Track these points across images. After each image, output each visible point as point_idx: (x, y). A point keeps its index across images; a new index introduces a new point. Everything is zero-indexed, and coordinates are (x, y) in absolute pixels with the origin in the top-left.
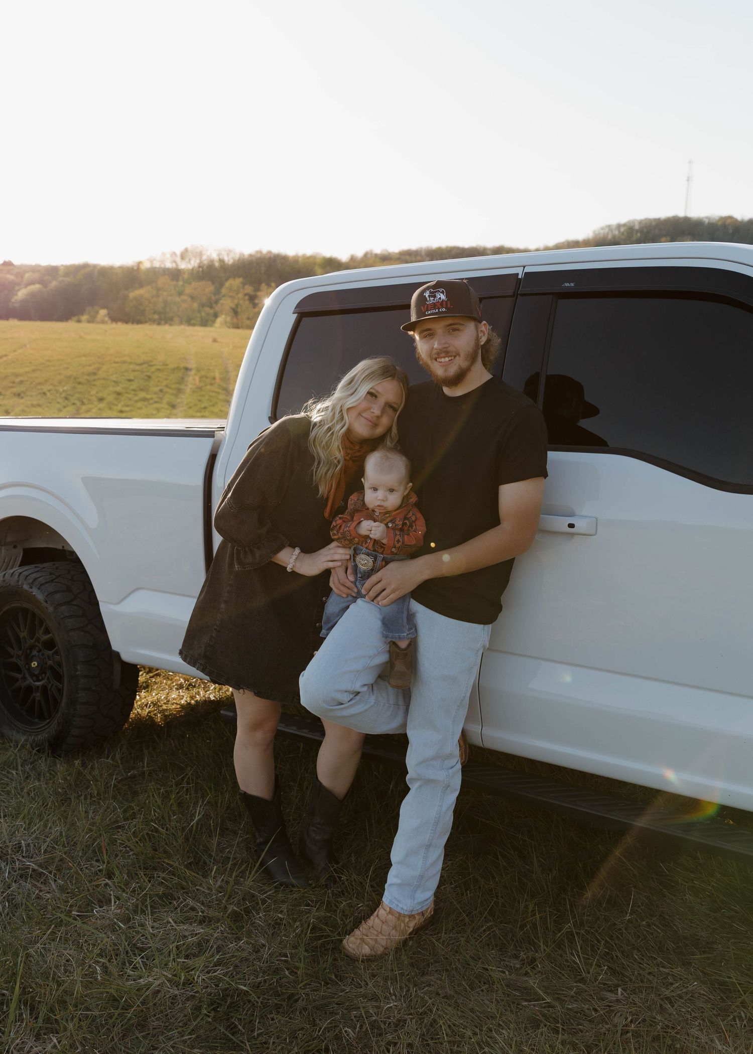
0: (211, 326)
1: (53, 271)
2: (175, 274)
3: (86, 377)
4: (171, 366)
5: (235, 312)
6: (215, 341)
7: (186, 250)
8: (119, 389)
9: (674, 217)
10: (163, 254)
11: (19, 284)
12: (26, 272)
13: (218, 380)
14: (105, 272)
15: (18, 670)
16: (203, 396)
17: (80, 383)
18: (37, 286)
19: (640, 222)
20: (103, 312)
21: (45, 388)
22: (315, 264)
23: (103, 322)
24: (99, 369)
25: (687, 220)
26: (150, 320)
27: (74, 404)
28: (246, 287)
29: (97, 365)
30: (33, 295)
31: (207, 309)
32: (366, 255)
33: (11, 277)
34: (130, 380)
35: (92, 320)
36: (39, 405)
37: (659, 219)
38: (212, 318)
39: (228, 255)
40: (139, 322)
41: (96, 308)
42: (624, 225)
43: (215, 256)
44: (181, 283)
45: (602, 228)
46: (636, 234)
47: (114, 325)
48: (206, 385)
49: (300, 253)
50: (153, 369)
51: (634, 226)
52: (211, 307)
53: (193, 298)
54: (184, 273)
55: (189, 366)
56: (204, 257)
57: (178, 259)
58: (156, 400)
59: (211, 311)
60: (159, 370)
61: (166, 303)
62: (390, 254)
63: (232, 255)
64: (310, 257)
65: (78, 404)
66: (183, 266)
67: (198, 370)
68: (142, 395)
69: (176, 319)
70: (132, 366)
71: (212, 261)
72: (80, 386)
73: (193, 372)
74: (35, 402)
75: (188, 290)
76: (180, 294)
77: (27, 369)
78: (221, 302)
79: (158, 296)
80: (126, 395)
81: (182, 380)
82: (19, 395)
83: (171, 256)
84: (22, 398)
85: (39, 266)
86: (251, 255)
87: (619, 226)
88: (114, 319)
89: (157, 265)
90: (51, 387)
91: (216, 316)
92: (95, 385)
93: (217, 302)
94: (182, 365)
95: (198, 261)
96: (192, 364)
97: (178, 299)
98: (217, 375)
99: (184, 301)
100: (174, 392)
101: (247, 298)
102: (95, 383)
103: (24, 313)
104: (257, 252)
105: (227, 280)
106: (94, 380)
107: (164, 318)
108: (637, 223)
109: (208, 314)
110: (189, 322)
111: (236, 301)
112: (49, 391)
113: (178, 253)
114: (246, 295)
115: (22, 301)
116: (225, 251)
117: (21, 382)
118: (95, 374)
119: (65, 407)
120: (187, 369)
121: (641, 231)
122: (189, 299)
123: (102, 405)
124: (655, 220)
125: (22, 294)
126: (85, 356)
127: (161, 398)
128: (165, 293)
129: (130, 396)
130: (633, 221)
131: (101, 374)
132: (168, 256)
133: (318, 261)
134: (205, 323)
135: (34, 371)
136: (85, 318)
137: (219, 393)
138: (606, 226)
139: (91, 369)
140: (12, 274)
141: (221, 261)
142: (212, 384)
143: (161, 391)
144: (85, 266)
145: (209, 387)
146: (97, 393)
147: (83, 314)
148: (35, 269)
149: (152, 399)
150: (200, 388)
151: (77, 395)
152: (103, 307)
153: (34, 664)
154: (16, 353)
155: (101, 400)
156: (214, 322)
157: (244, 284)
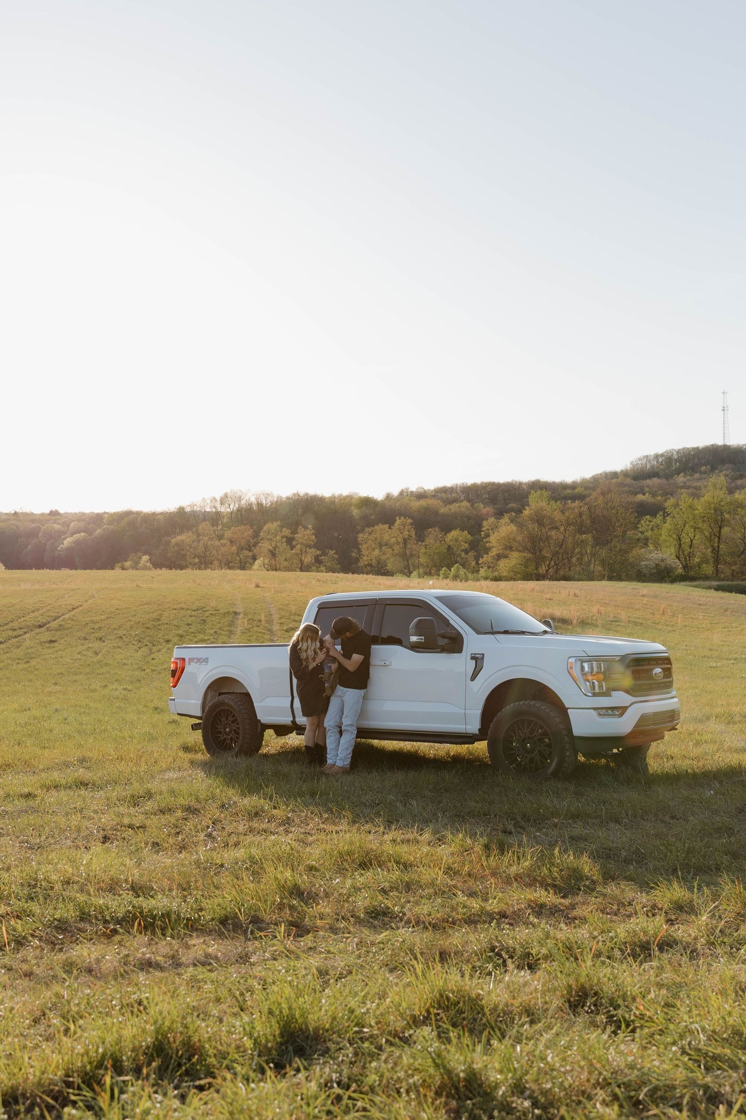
0: (250, 568)
1: (98, 519)
2: (215, 518)
3: (151, 623)
4: (222, 611)
5: (273, 554)
6: (257, 586)
7: (226, 496)
8: (180, 632)
9: (713, 445)
10: (204, 500)
11: (64, 533)
12: (71, 521)
13: (263, 622)
14: (149, 519)
15: (221, 733)
16: (251, 636)
17: (148, 628)
18: (82, 534)
19: (678, 452)
20: (145, 558)
21: (121, 632)
22: (351, 505)
23: (145, 568)
24: (161, 615)
25: (726, 448)
26: (190, 564)
27: (146, 645)
28: (284, 530)
29: (159, 612)
30: (78, 543)
31: (246, 552)
32: (402, 493)
33: (57, 527)
34: (189, 625)
35: (135, 567)
36: (119, 647)
37: (698, 448)
38: (251, 561)
39: (266, 498)
40: (182, 568)
41: (139, 554)
42: (662, 455)
43: (253, 500)
44: (220, 527)
45: (640, 459)
46: (676, 464)
47: (158, 572)
48: (253, 627)
49: (337, 494)
50: (207, 614)
51: (672, 455)
52: (250, 550)
53: (232, 542)
54: (224, 517)
55: (238, 611)
56: (243, 502)
57: (218, 505)
58: (213, 640)
59: (250, 554)
60: (211, 614)
61: (206, 547)
62: (425, 491)
63: (270, 499)
64: (347, 497)
65: (150, 645)
66: (222, 509)
67: (246, 614)
68: (201, 636)
69: (216, 563)
70: (189, 612)
71: (251, 505)
72: (148, 630)
73: (241, 616)
74: (115, 645)
75: (228, 534)
76: (220, 537)
77: (103, 617)
78: (260, 544)
79: (199, 541)
80: (188, 637)
81: (232, 624)
82: (101, 639)
83: (211, 501)
84: (104, 642)
85: (84, 514)
86: (288, 498)
87: (657, 456)
88: (157, 565)
89: (197, 508)
90: (125, 632)
91: (254, 558)
92: (160, 629)
93: (255, 545)
94: (231, 610)
95: (237, 506)
96: (240, 609)
97: (217, 543)
98: (263, 618)
99: (223, 545)
100: (227, 633)
101: (284, 540)
102: (159, 627)
103: (68, 561)
104: (294, 495)
105: (265, 523)
106: (159, 625)
107: (204, 562)
108: (675, 453)
109: (247, 557)
110: (229, 565)
111: (274, 544)
112: (124, 635)
113: (218, 499)
114: (283, 537)
115: (68, 549)
116: (264, 494)
117: (100, 628)
118: (158, 620)
119: (140, 648)
120: (236, 613)
121: (679, 460)
122: (229, 543)
123: (170, 646)
124: (694, 449)
125: (68, 542)
126: (147, 604)
127: (216, 639)
128: (206, 538)
129: (190, 638)
130: (671, 451)
131: (164, 620)
132: (209, 501)
133: (354, 501)
134: (243, 566)
135: (107, 618)
136: (128, 564)
137: (264, 633)
138: (644, 457)
139: (155, 615)
140: (58, 524)
141: (260, 505)
142: (258, 626)
143: (215, 632)
144: (129, 513)
145: (255, 628)
146: (163, 636)
147: (127, 561)
148: (81, 517)
149: (209, 639)
150: (249, 630)
151: (148, 638)
152: (145, 554)
153: (228, 730)
154: (88, 603)
155: (168, 641)
156: (252, 564)
157: (282, 527)
